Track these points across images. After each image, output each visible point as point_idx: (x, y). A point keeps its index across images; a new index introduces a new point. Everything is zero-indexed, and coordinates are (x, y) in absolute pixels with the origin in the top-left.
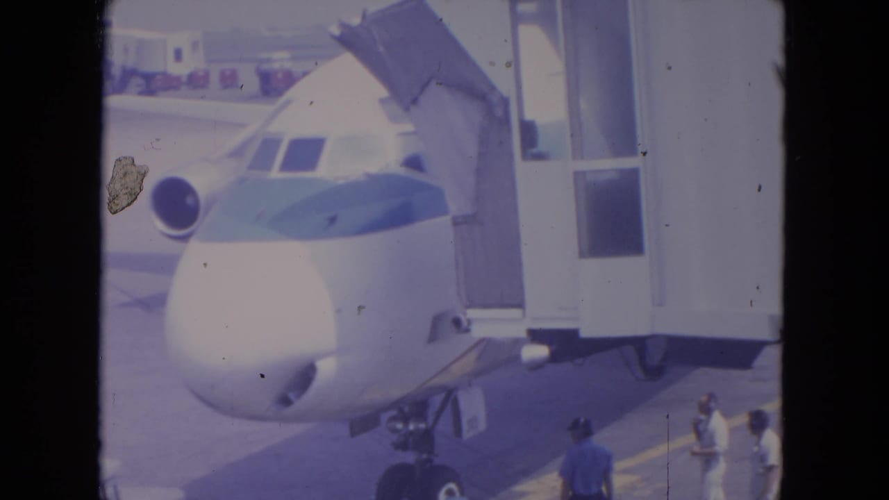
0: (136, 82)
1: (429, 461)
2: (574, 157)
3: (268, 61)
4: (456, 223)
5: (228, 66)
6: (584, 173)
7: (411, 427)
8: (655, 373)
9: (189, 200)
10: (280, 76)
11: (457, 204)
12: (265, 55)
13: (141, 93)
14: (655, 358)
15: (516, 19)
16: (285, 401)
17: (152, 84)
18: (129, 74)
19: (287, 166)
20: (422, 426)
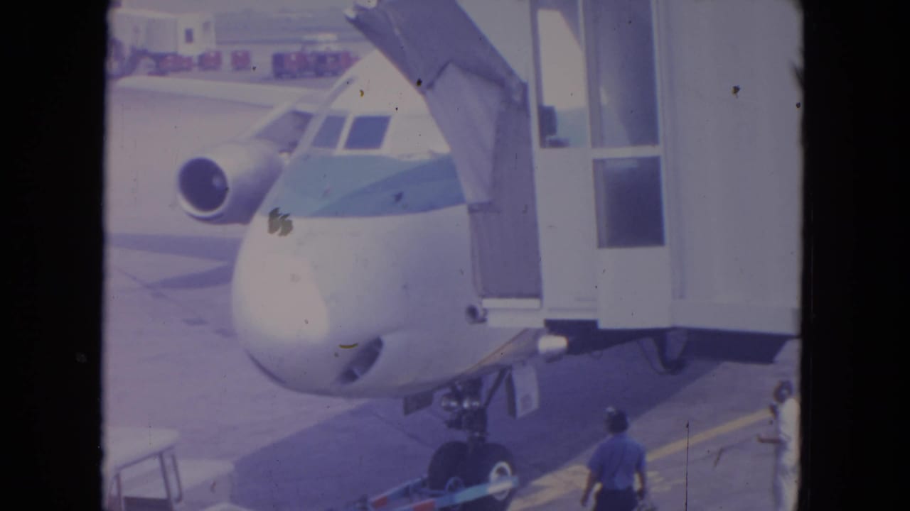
0: (145, 62)
1: (482, 439)
2: (594, 145)
3: (313, 43)
4: (472, 210)
5: (237, 48)
6: (602, 161)
7: (466, 405)
8: (675, 366)
9: (216, 182)
10: (293, 58)
11: (472, 192)
12: (307, 37)
13: (150, 74)
14: (675, 350)
16: (350, 376)
17: (164, 64)
18: (139, 54)
19: (351, 144)
20: (476, 404)
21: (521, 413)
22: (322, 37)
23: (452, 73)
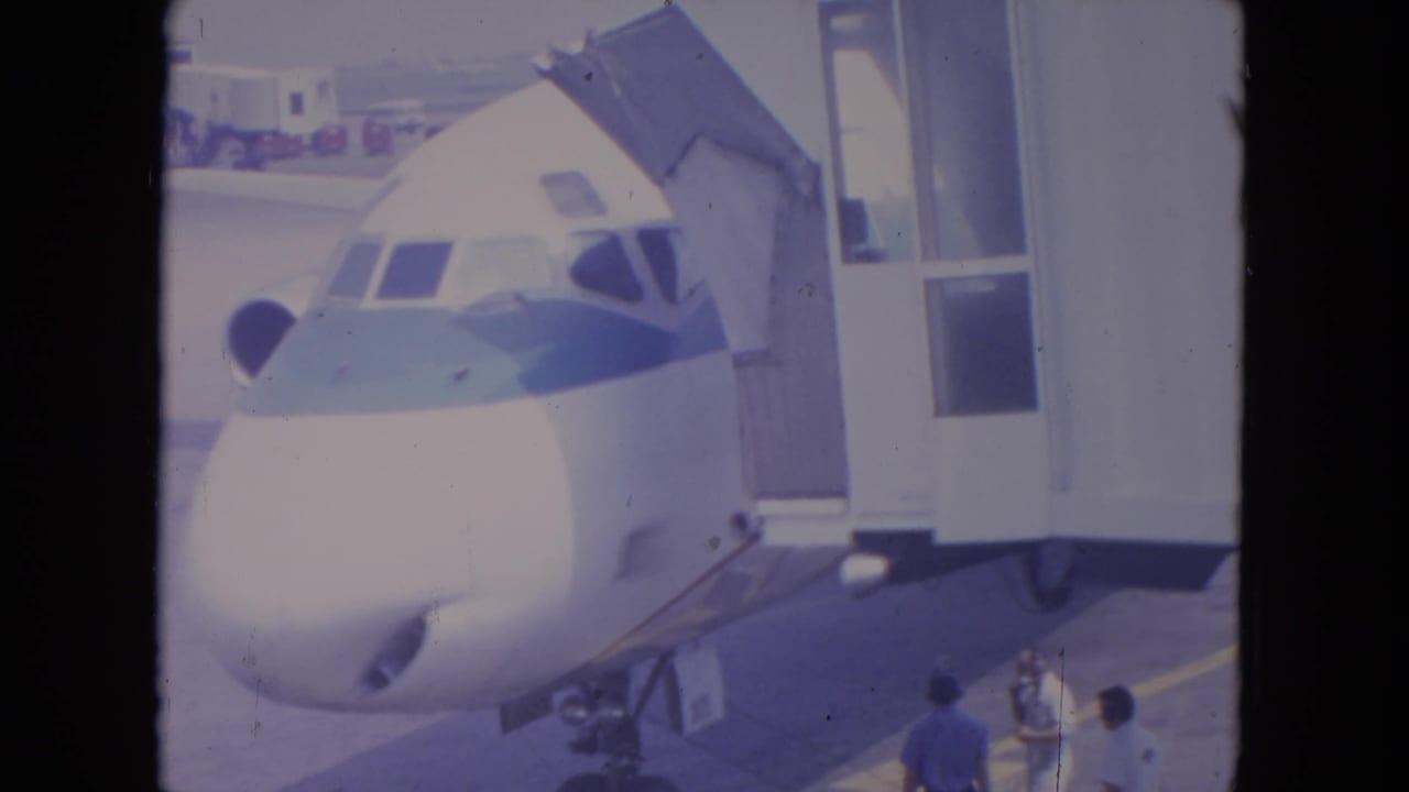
0: (230, 146)
1: (632, 769)
2: (925, 256)
3: (388, 112)
4: (740, 362)
6: (940, 283)
7: (602, 715)
8: (1054, 599)
11: (741, 335)
12: (385, 105)
13: (239, 166)
14: (1053, 575)
15: (831, 42)
16: (375, 679)
17: (256, 149)
18: (220, 134)
19: (389, 289)
20: (618, 713)
21: (691, 727)
22: (404, 104)
23: (704, 153)
